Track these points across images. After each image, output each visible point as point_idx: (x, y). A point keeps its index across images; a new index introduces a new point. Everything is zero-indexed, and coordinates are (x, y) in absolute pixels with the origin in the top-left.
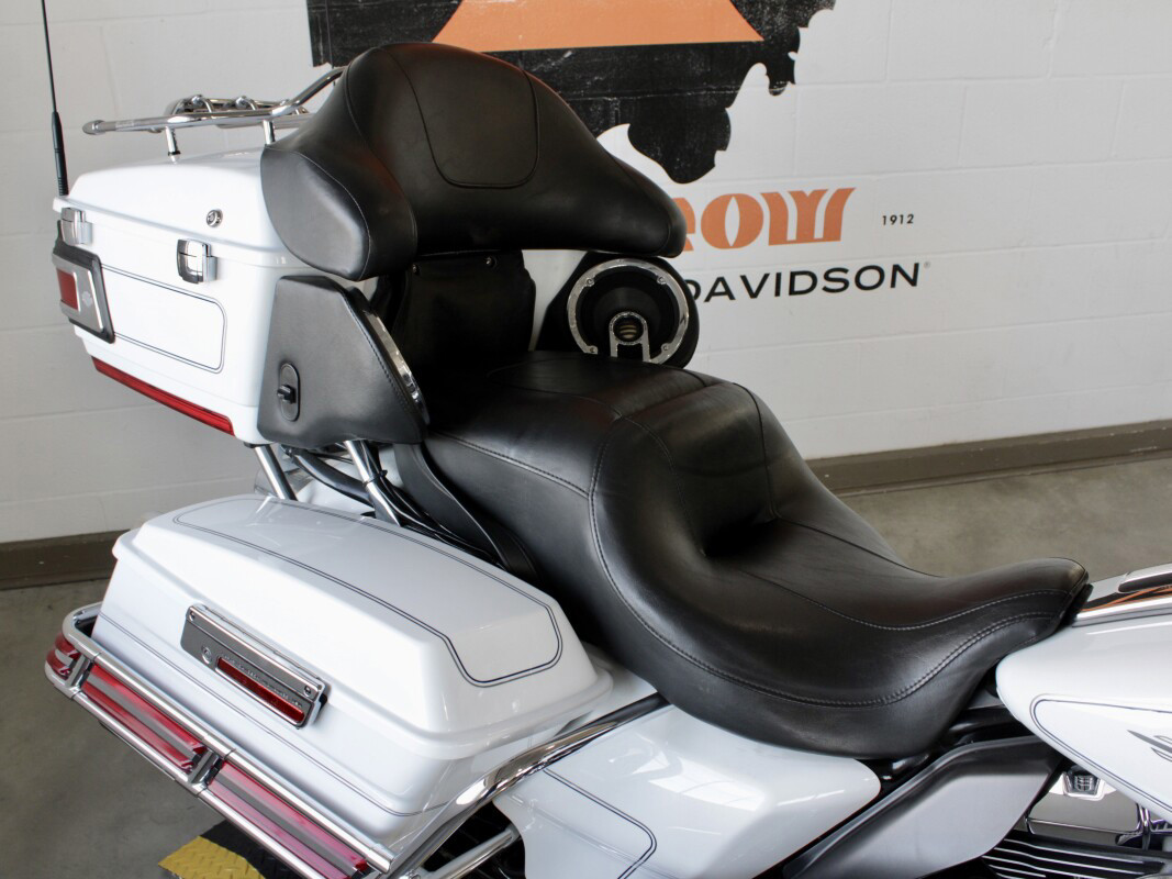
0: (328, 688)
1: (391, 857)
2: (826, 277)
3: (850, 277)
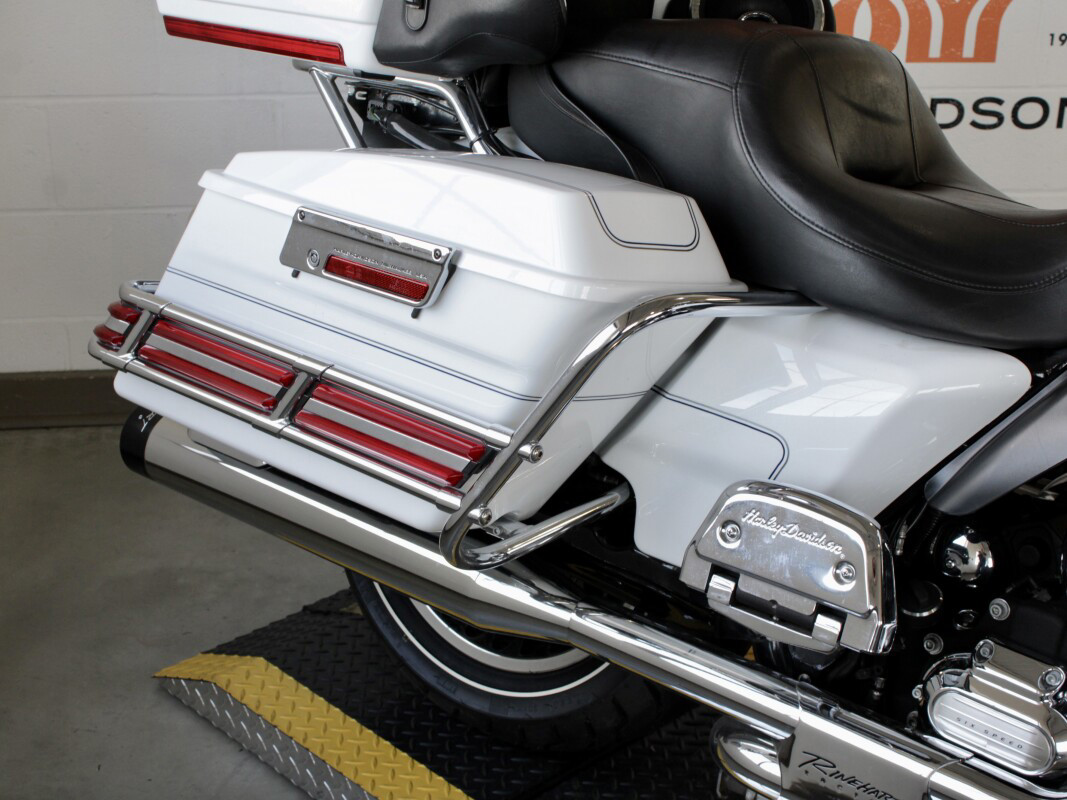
0: (458, 255)
1: (511, 431)
2: (976, 108)
3: (1006, 110)
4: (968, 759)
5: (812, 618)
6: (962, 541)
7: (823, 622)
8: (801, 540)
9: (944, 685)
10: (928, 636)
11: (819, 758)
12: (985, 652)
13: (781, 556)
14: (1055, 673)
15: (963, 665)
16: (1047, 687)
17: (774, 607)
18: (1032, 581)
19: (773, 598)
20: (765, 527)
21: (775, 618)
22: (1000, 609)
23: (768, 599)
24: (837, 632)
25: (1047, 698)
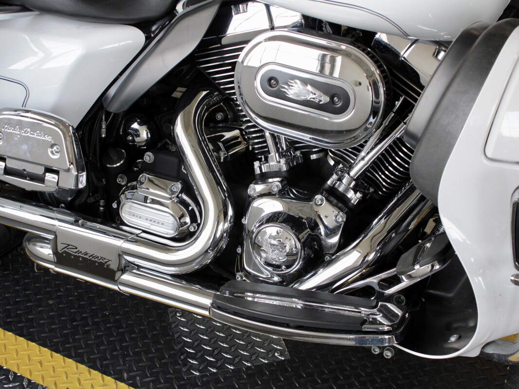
4: (139, 234)
5: (44, 175)
6: (135, 126)
7: (49, 176)
8: (31, 136)
9: (127, 199)
10: (120, 175)
11: (69, 245)
12: (143, 179)
13: (24, 146)
14: (176, 185)
15: (134, 188)
16: (173, 193)
17: (25, 172)
18: (168, 141)
19: (24, 168)
20: (14, 132)
21: (27, 178)
22: (149, 157)
23: (22, 169)
24: (56, 181)
25: (173, 198)
